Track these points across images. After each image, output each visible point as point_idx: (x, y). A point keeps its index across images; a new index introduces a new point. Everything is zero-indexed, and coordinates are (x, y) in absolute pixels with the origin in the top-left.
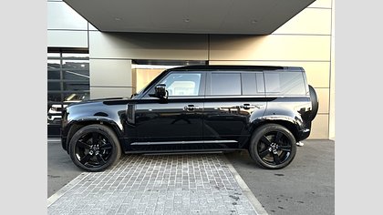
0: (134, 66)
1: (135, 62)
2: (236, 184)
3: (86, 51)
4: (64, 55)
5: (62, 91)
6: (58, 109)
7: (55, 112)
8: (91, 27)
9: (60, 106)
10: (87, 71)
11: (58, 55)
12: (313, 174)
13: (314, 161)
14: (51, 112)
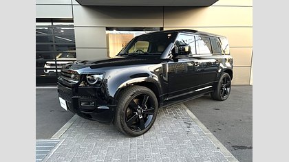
0: (108, 32)
1: (108, 29)
2: (188, 115)
3: (72, 21)
4: (54, 24)
6: (52, 65)
7: (49, 67)
8: (75, 2)
9: (54, 63)
10: (73, 37)
11: (50, 24)
12: (239, 109)
13: (240, 100)
14: (46, 66)
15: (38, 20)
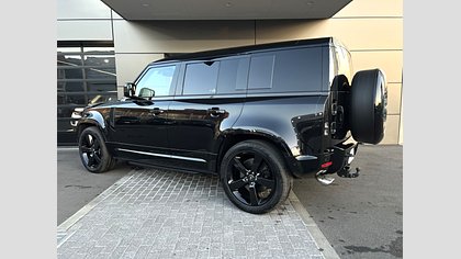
1: (168, 56)
3: (111, 44)
4: (86, 49)
5: (86, 92)
8: (116, 16)
11: (78, 50)
12: (372, 183)
13: (376, 170)
14: (74, 116)
15: (61, 44)
